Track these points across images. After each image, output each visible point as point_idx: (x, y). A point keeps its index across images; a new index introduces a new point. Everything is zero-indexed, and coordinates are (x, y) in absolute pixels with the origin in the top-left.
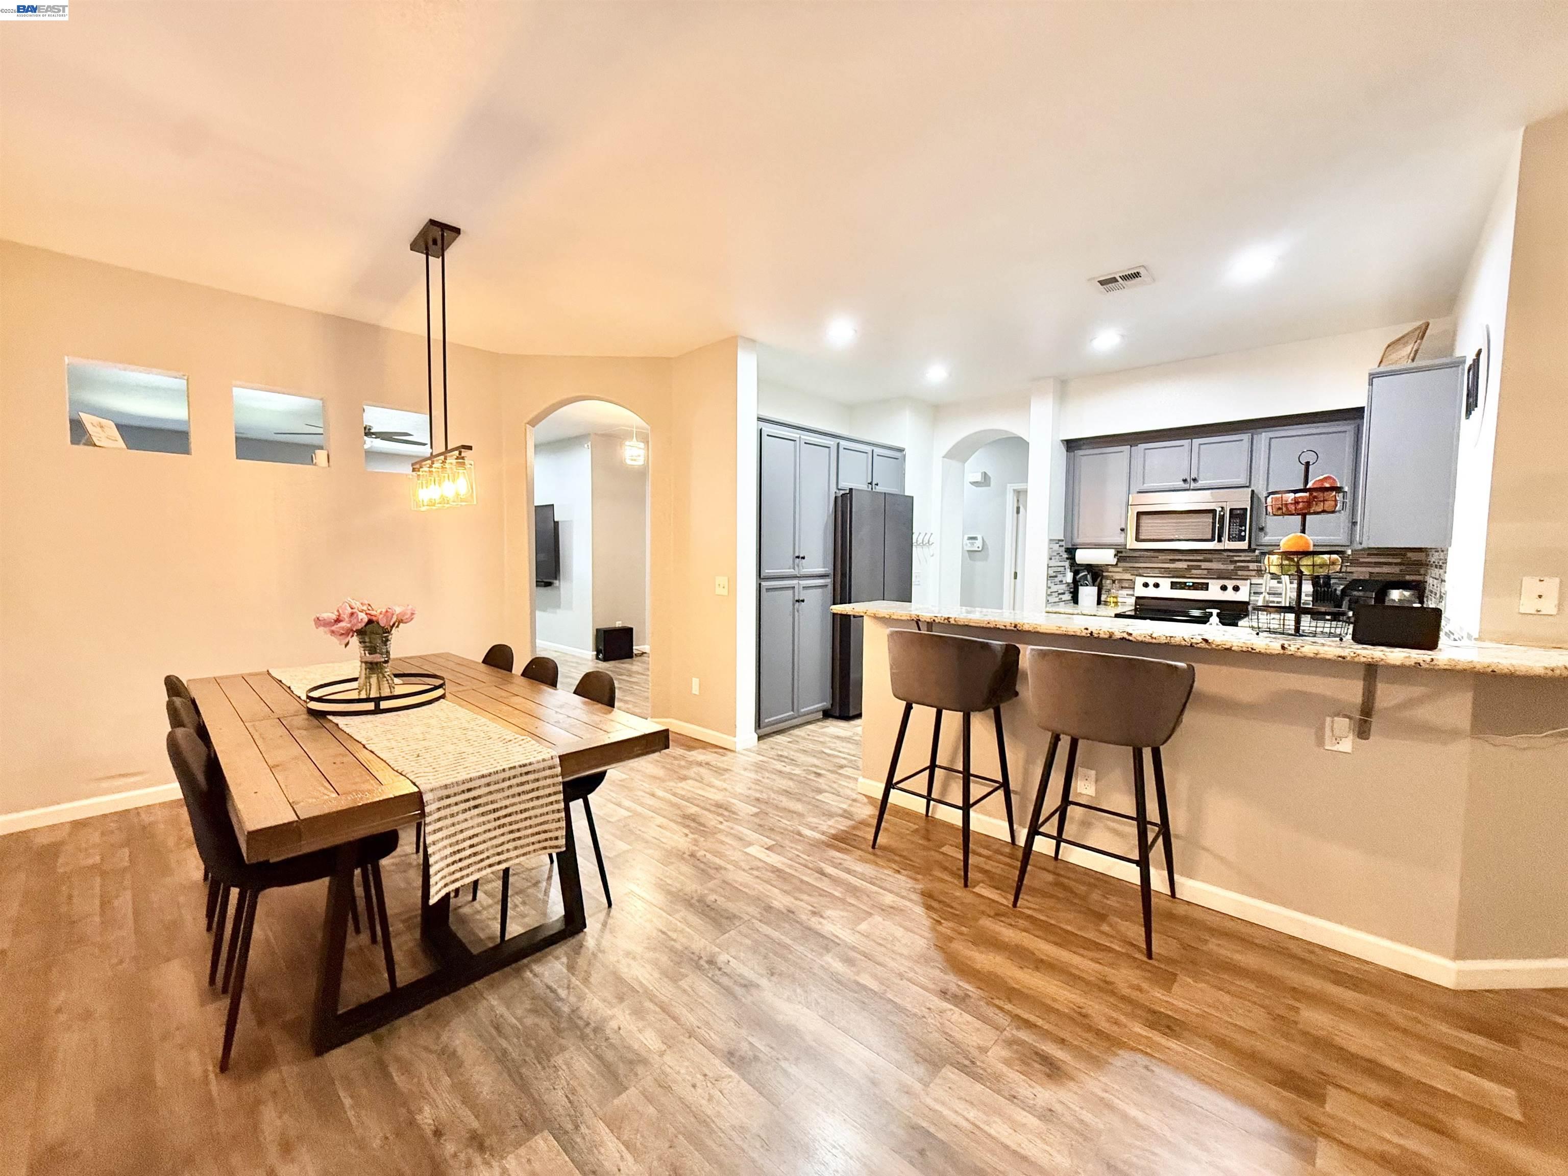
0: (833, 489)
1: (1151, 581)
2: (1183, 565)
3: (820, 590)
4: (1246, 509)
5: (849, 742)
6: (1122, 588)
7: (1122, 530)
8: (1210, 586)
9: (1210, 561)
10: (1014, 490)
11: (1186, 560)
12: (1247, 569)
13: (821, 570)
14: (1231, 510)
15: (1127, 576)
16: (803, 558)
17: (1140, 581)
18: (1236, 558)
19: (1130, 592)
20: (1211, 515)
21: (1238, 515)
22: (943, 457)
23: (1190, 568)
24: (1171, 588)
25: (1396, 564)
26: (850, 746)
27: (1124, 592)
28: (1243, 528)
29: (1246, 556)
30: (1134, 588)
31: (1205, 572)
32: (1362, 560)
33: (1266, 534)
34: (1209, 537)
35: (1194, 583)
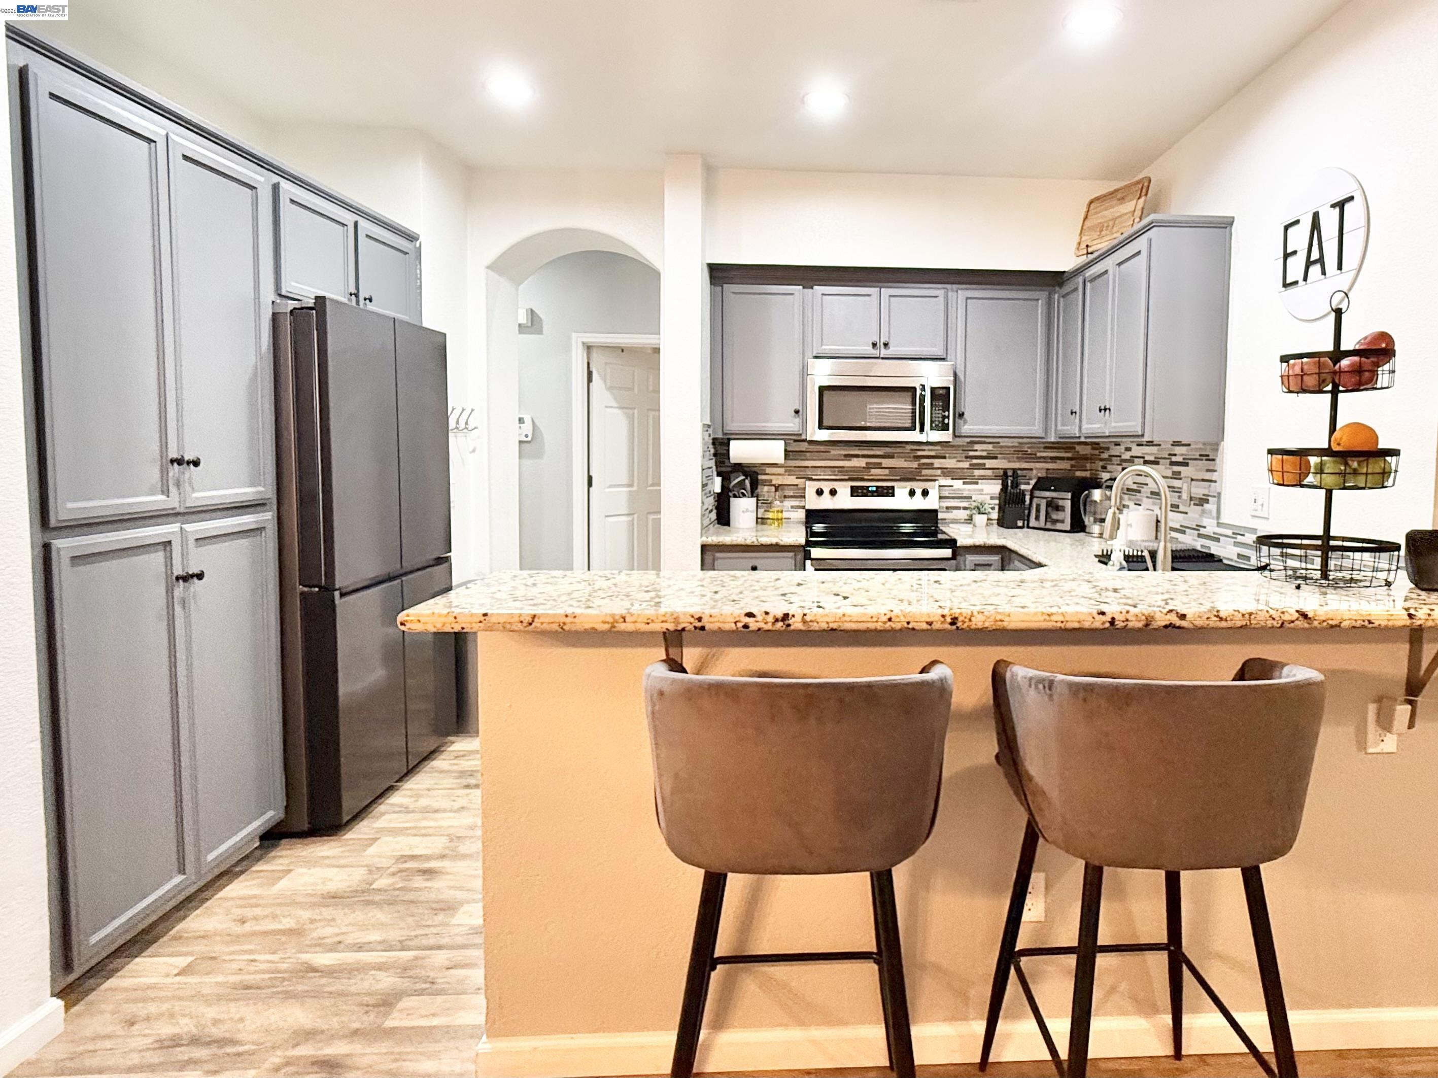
0: (268, 295)
1: (826, 487)
2: (861, 463)
3: (244, 542)
4: (948, 389)
5: (369, 903)
6: (785, 497)
7: (797, 412)
8: (896, 491)
9: (892, 457)
10: (583, 343)
11: (864, 456)
12: (930, 466)
13: (246, 492)
14: (933, 390)
15: (792, 480)
16: (196, 463)
17: (811, 488)
18: (920, 453)
19: (796, 503)
20: (910, 394)
21: (940, 396)
22: (488, 267)
23: (869, 467)
24: (852, 496)
25: (1068, 459)
26: (379, 915)
27: (788, 503)
28: (946, 413)
29: (929, 450)
30: (804, 497)
31: (887, 472)
32: (1039, 454)
33: (965, 422)
34: (908, 424)
35: (877, 487)
